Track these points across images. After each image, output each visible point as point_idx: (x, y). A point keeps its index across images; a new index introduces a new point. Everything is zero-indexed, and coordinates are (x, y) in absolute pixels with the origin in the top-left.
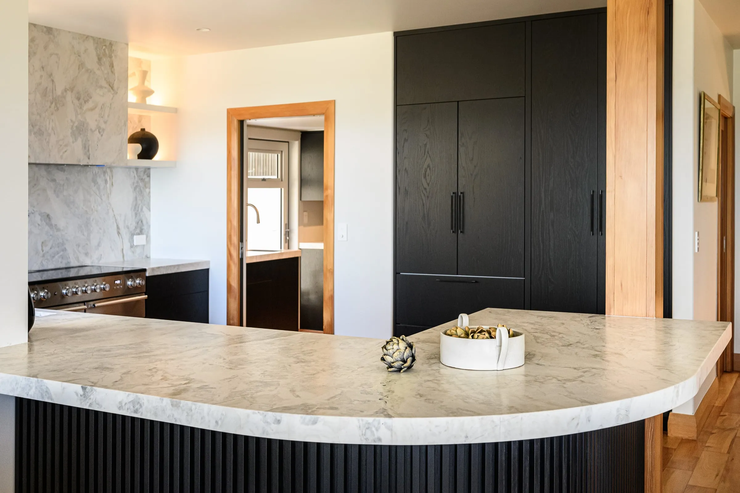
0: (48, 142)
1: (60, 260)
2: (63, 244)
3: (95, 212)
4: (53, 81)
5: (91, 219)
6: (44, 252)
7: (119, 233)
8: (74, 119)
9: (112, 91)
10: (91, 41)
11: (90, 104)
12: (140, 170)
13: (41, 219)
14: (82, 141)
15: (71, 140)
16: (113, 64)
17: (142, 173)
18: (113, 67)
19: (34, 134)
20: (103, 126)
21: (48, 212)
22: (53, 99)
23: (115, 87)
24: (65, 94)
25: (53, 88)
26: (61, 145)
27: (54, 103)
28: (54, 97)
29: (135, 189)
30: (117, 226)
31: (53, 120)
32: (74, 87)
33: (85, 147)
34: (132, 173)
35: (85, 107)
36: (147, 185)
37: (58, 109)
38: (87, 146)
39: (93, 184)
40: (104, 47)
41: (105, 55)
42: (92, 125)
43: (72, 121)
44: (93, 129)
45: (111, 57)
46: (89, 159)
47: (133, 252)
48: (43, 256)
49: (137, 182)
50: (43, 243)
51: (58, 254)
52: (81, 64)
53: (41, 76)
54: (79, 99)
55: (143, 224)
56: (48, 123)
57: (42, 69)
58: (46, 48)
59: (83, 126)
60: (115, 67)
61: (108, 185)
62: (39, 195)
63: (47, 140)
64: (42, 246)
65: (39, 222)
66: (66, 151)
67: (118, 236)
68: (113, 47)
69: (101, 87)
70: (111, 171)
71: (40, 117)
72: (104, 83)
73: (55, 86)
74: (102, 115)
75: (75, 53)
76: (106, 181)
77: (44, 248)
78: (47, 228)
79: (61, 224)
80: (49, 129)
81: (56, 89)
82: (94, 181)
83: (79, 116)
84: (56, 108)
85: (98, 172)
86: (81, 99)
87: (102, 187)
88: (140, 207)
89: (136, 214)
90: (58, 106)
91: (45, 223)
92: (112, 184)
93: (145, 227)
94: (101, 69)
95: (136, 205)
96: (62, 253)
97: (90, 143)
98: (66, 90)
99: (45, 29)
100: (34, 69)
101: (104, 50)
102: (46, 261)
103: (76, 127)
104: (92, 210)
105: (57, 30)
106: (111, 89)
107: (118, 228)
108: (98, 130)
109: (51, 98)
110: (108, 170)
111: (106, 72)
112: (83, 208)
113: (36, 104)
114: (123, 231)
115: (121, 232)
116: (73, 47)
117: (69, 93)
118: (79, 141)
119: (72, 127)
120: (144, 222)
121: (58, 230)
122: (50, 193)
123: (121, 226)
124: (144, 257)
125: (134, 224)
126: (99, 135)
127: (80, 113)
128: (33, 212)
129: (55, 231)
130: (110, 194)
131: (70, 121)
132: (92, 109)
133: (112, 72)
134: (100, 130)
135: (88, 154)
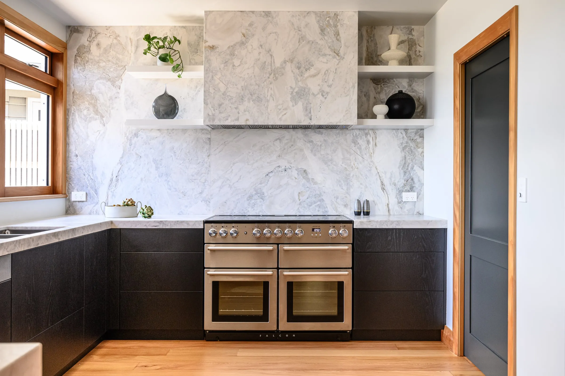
0: (267, 107)
1: (317, 209)
2: (320, 195)
3: (356, 169)
4: (271, 55)
5: (351, 175)
6: (301, 200)
7: (383, 189)
8: (294, 86)
9: (337, 57)
10: (313, 16)
11: (312, 71)
12: (409, 131)
13: (297, 174)
14: (303, 104)
15: (291, 104)
16: (339, 32)
17: (413, 134)
18: (338, 35)
19: (252, 101)
20: (327, 89)
21: (305, 168)
22: (271, 71)
23: (342, 53)
24: (284, 65)
25: (271, 61)
26: (280, 109)
27: (272, 75)
28: (273, 68)
29: (404, 149)
30: (382, 182)
31: (271, 89)
32: (294, 58)
33: (306, 110)
34: (400, 134)
35: (307, 74)
36: (420, 145)
37: (277, 78)
38: (308, 108)
39: (353, 144)
40: (328, 19)
41: (329, 25)
42: (315, 89)
43: (291, 87)
44: (316, 93)
45: (336, 26)
46: (311, 119)
47: (401, 208)
48: (300, 204)
49: (407, 143)
50: (299, 193)
51: (315, 203)
52: (302, 37)
53: (260, 53)
54: (299, 68)
55: (414, 182)
56: (266, 91)
57: (260, 47)
58: (264, 29)
59: (304, 92)
60: (341, 35)
61: (371, 146)
62: (296, 154)
63: (266, 105)
64: (299, 196)
65: (296, 176)
66: (285, 114)
67: (382, 192)
68: (338, 17)
69: (325, 55)
70: (375, 133)
71: (259, 86)
72: (328, 51)
73: (274, 60)
74: (326, 80)
75: (295, 29)
76: (368, 142)
77: (301, 198)
78: (304, 181)
79: (319, 178)
80: (267, 96)
81: (275, 61)
82: (355, 142)
83: (300, 84)
84: (275, 78)
85: (359, 134)
86: (301, 68)
87: (363, 147)
88: (410, 165)
89: (405, 173)
90: (277, 75)
91: (302, 177)
92: (376, 145)
93: (417, 185)
94: (325, 39)
95: (405, 164)
96: (319, 203)
97: (312, 105)
98: (285, 62)
99: (263, 14)
100: (252, 48)
101: (328, 21)
102: (303, 208)
103: (296, 92)
104: (352, 167)
105: (275, 12)
106: (336, 55)
107: (382, 184)
108: (321, 94)
109: (270, 70)
110: (371, 132)
111: (330, 41)
112: (341, 165)
113: (255, 76)
114: (388, 187)
115: (386, 188)
116: (293, 24)
117: (289, 64)
118: (300, 104)
119: (292, 92)
120: (416, 180)
121: (315, 183)
122: (307, 152)
123: (386, 182)
124: (415, 213)
125: (403, 182)
126: (323, 99)
127: (301, 80)
128: (290, 167)
129: (312, 184)
130: (373, 153)
131: (290, 88)
132: (314, 76)
133: (338, 40)
134: (323, 94)
135: (310, 115)
